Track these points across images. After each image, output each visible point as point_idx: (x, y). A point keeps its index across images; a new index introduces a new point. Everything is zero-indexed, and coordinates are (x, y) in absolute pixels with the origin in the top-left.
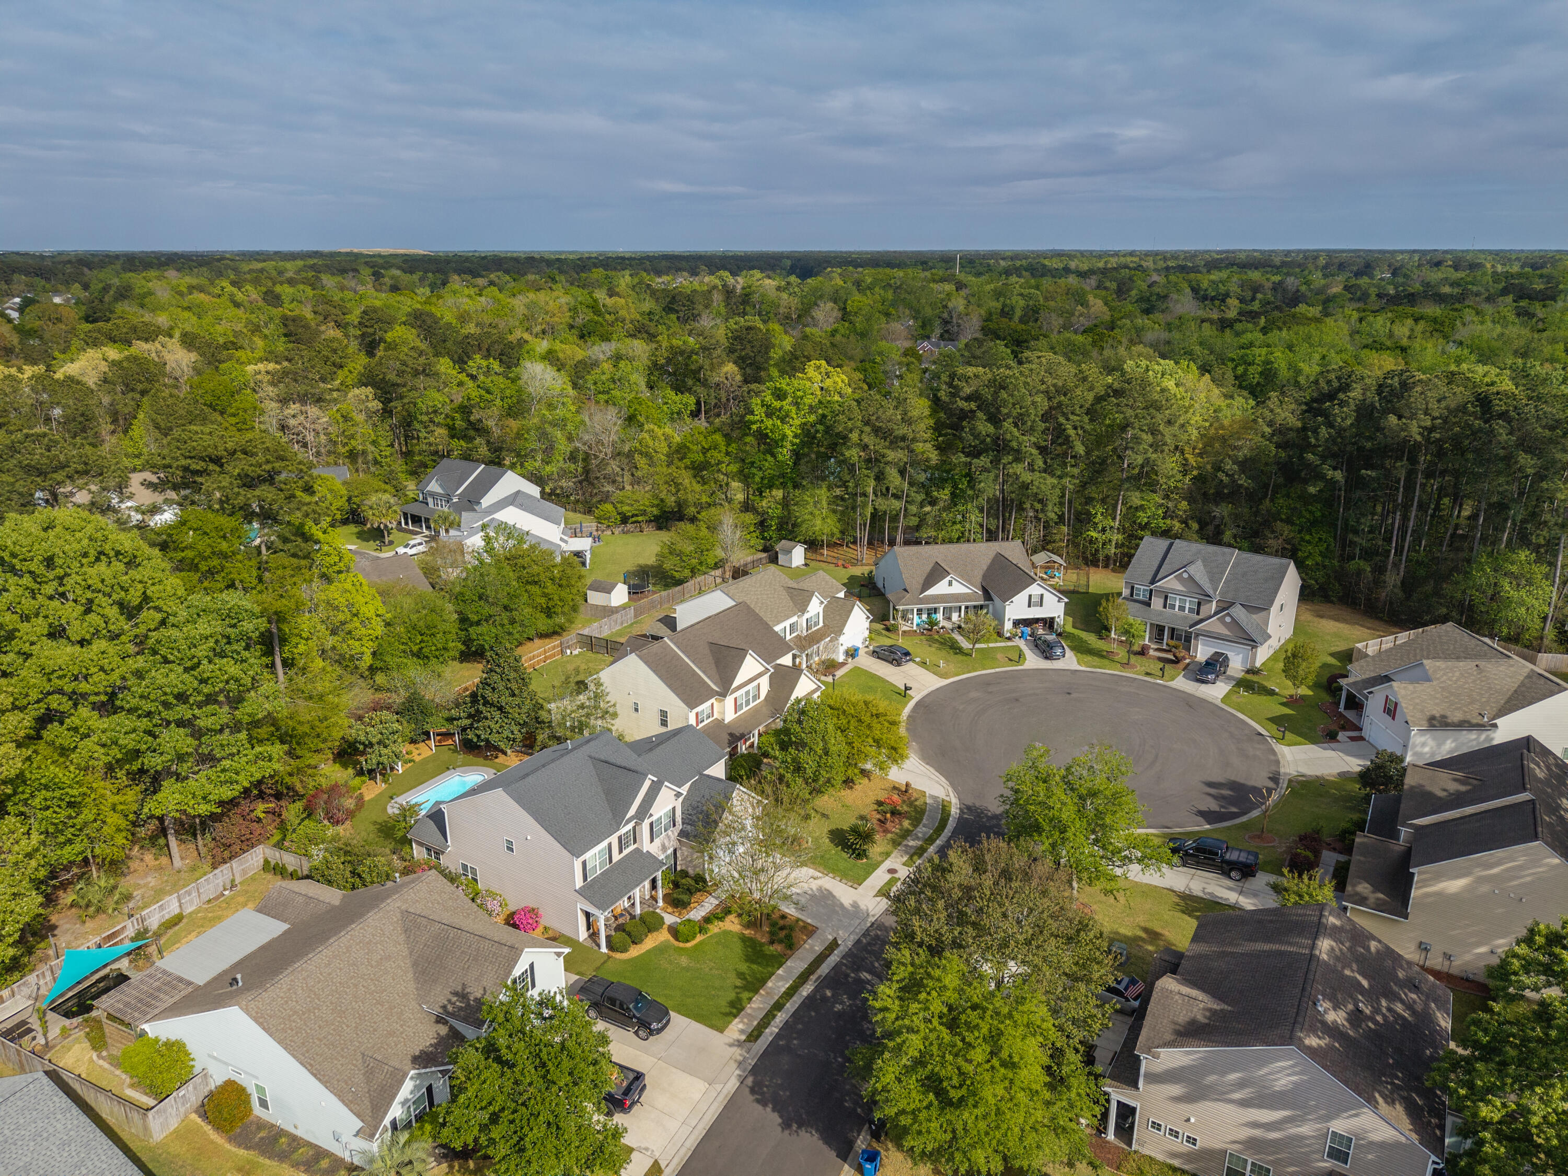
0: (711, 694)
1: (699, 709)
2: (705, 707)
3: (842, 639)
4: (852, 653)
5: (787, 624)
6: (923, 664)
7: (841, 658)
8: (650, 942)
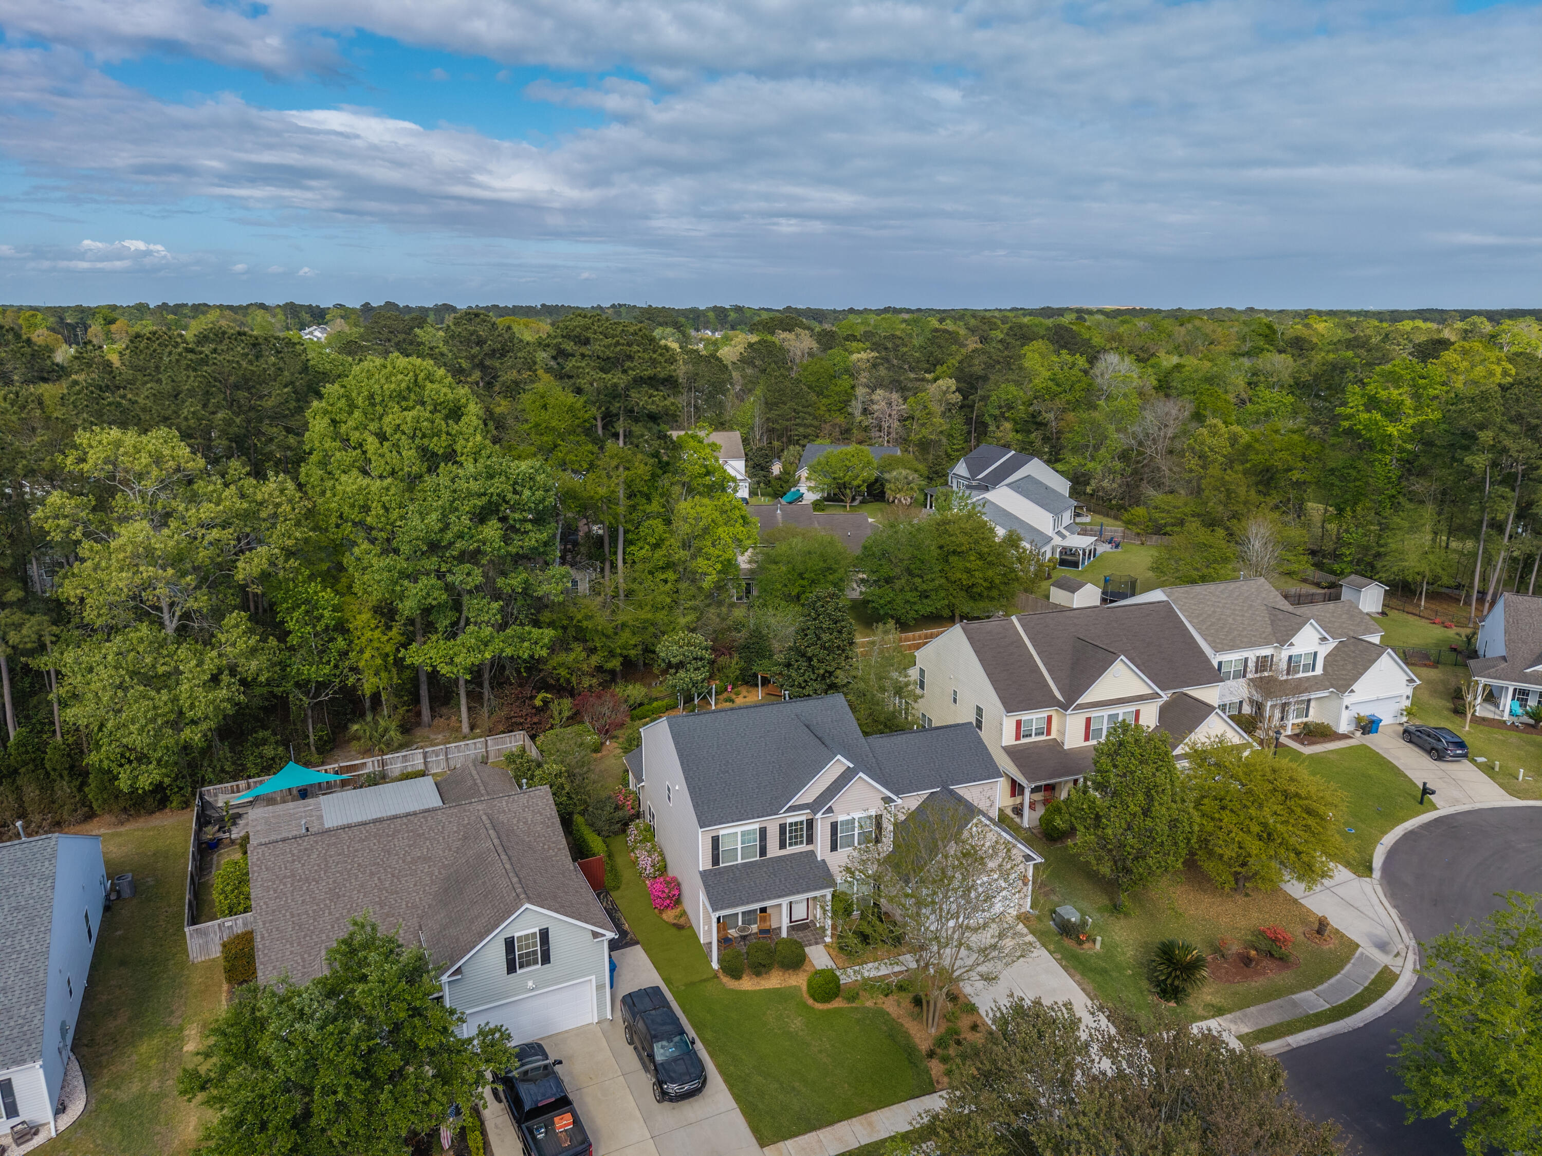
0: (1048, 701)
1: (1025, 716)
2: (1034, 717)
3: (1348, 699)
4: (1368, 726)
5: (1252, 655)
6: (1488, 769)
7: (1344, 727)
8: (774, 981)
